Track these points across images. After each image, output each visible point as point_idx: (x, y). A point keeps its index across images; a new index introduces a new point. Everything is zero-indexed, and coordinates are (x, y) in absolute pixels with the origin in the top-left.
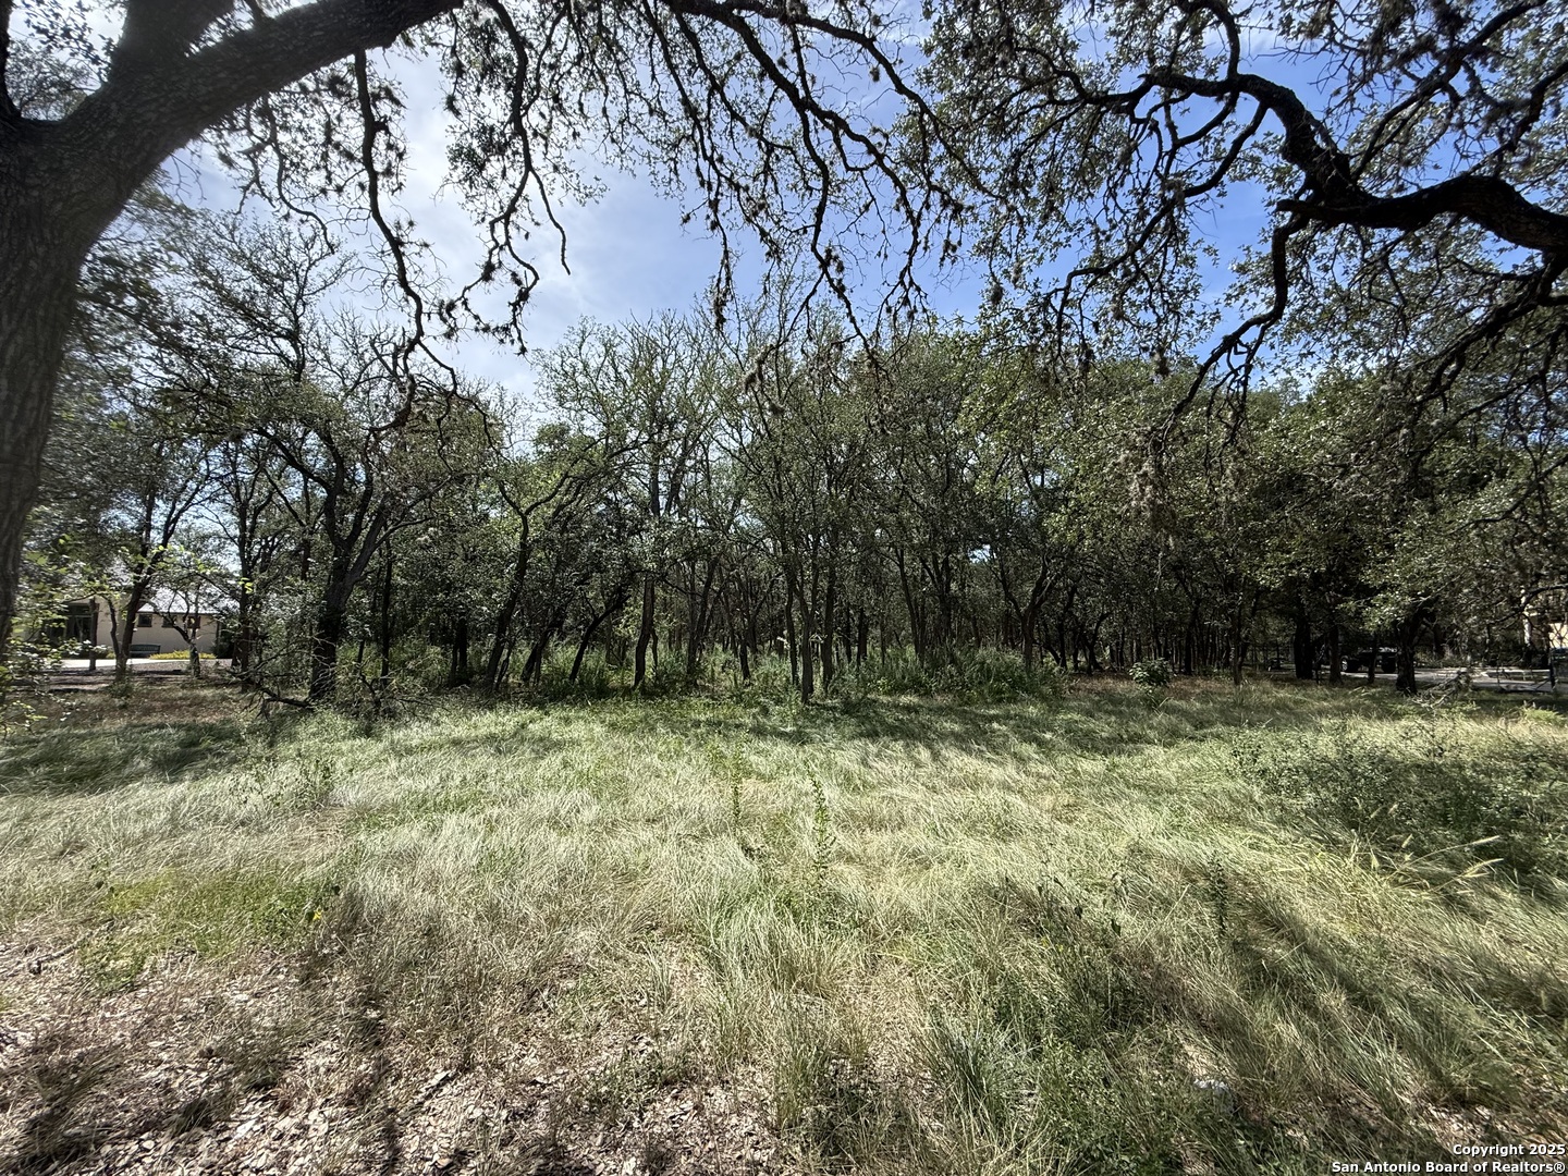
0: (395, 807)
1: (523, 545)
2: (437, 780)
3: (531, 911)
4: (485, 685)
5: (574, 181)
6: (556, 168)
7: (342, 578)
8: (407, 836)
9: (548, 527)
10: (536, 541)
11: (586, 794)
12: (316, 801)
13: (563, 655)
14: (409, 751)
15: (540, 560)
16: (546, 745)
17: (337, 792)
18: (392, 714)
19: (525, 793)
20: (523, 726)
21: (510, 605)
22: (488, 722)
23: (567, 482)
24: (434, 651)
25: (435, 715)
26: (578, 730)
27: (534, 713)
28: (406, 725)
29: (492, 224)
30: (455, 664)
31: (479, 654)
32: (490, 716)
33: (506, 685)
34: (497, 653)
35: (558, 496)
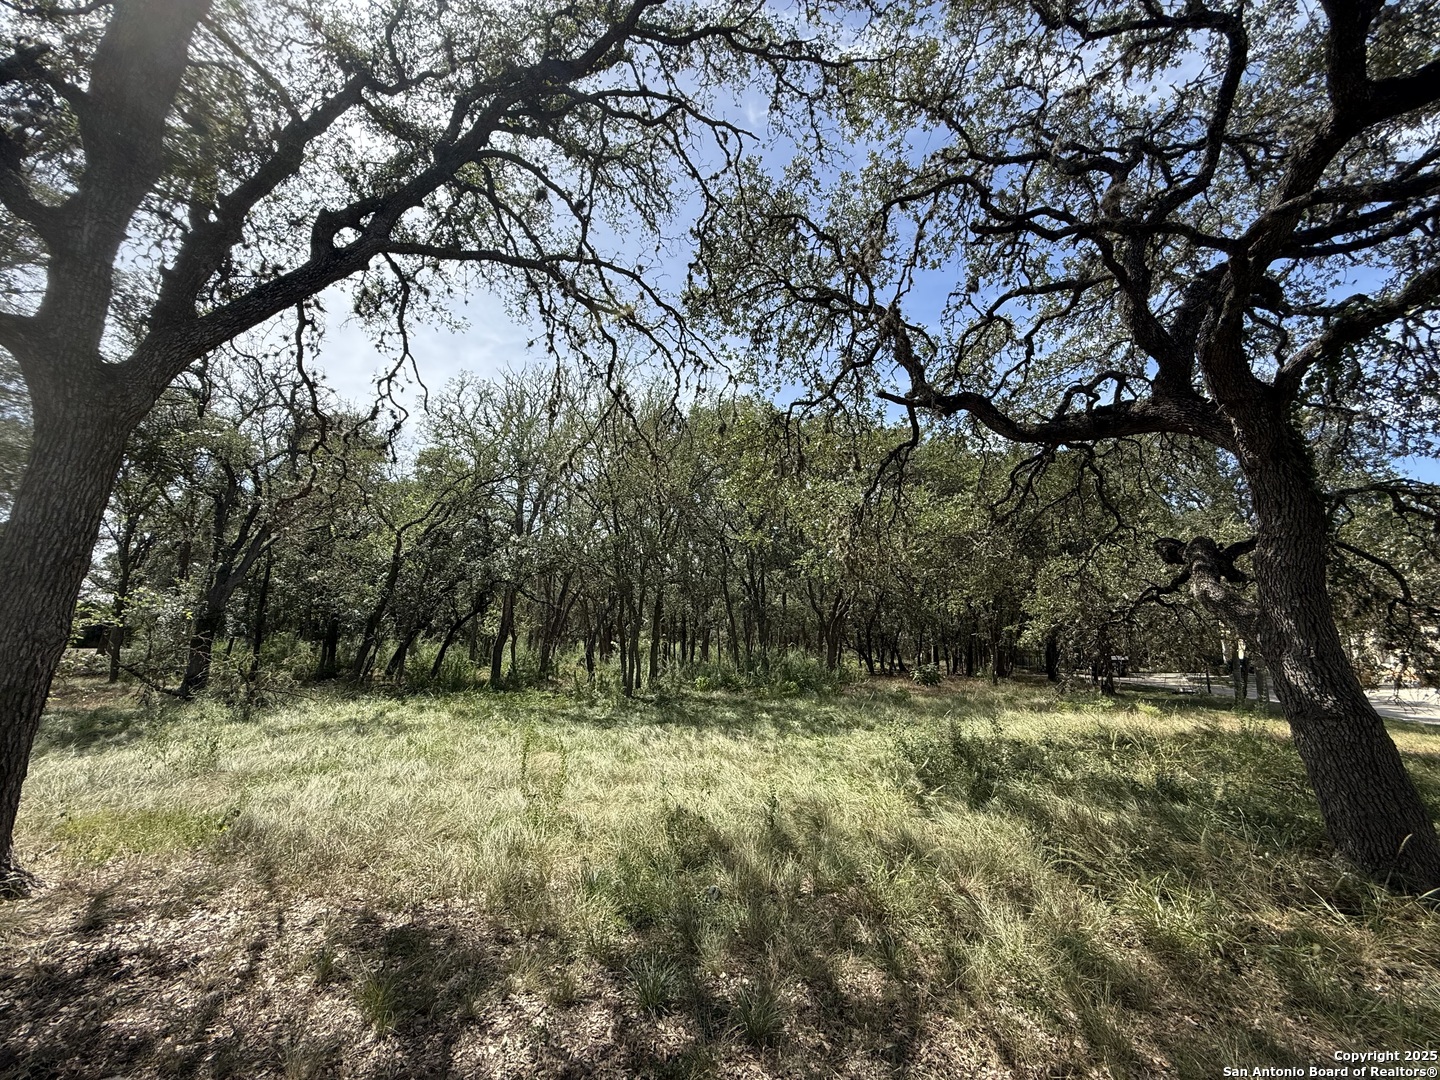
0: (270, 773)
1: (396, 558)
2: (304, 754)
3: (367, 829)
4: (351, 678)
5: (447, 318)
6: (434, 309)
7: (225, 582)
8: (280, 789)
9: (419, 543)
10: (407, 554)
11: (422, 762)
12: (207, 767)
13: (427, 651)
14: (281, 732)
15: (410, 570)
16: (399, 728)
17: (222, 762)
18: (263, 703)
19: (374, 761)
20: (382, 714)
21: (380, 608)
22: (350, 710)
23: (438, 507)
24: (305, 647)
25: (304, 704)
26: (428, 717)
27: (394, 703)
28: (276, 712)
29: (379, 383)
30: (323, 660)
31: (347, 649)
32: (352, 706)
33: (370, 678)
34: (364, 649)
35: (431, 517)
